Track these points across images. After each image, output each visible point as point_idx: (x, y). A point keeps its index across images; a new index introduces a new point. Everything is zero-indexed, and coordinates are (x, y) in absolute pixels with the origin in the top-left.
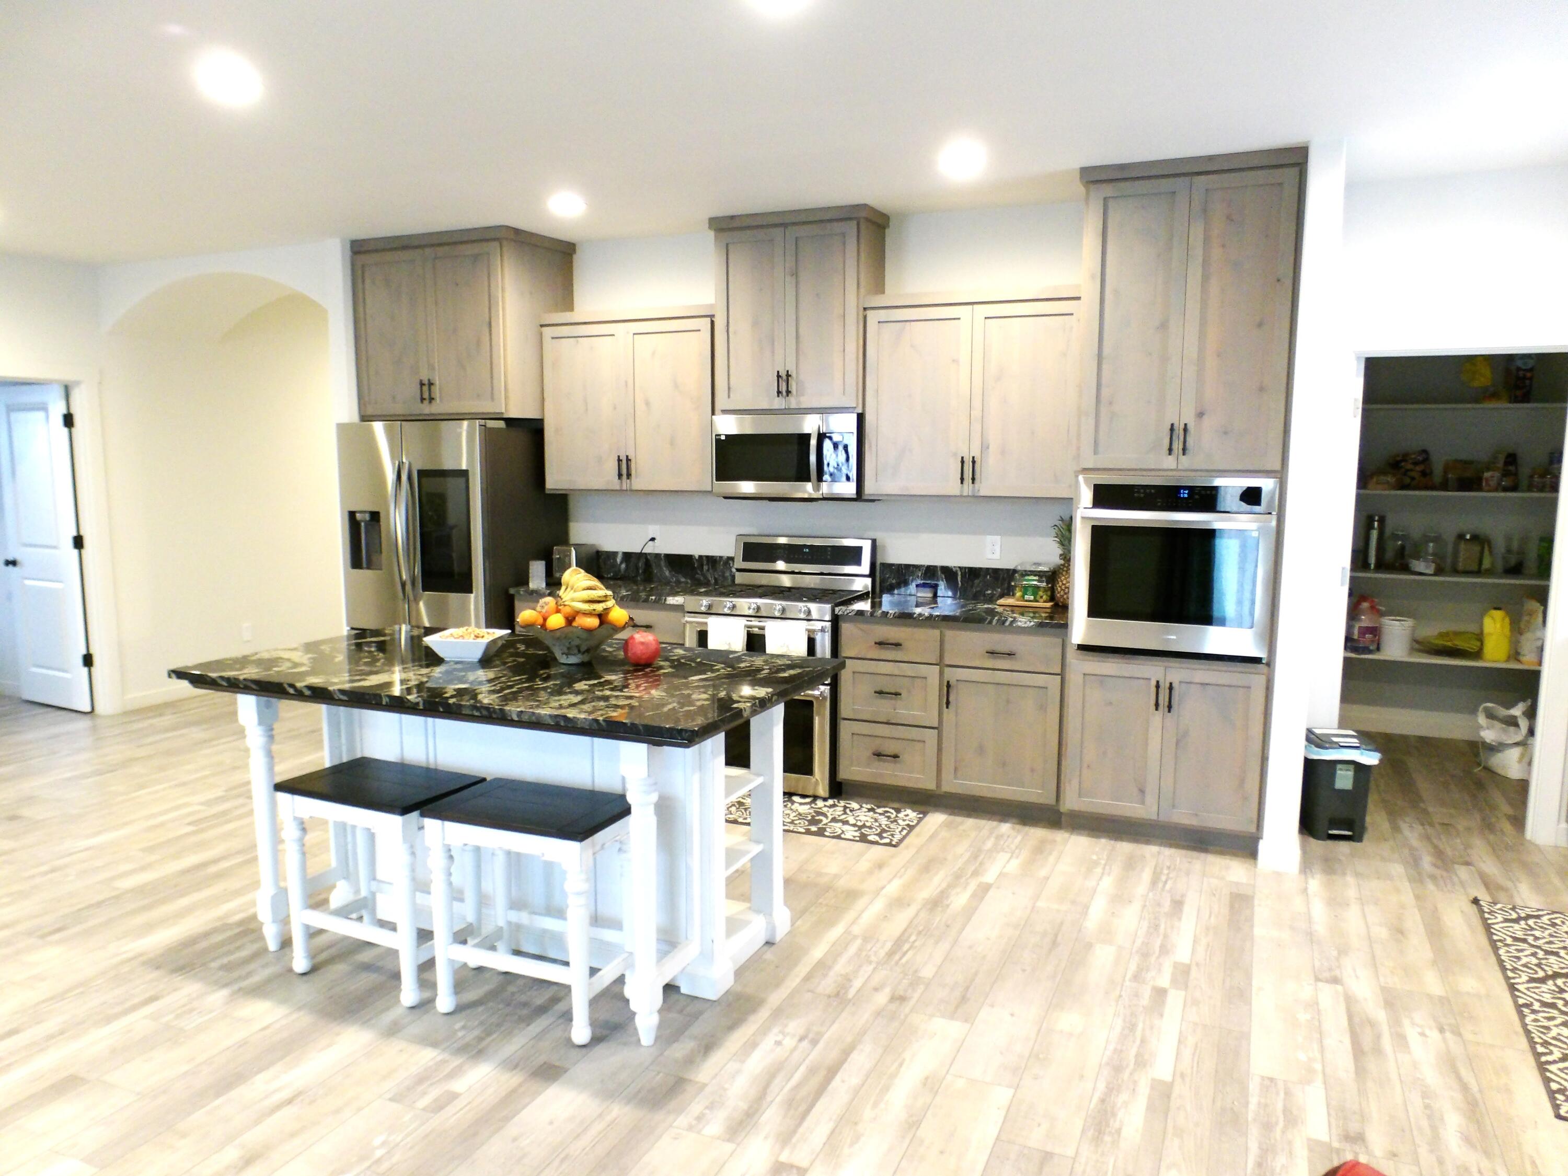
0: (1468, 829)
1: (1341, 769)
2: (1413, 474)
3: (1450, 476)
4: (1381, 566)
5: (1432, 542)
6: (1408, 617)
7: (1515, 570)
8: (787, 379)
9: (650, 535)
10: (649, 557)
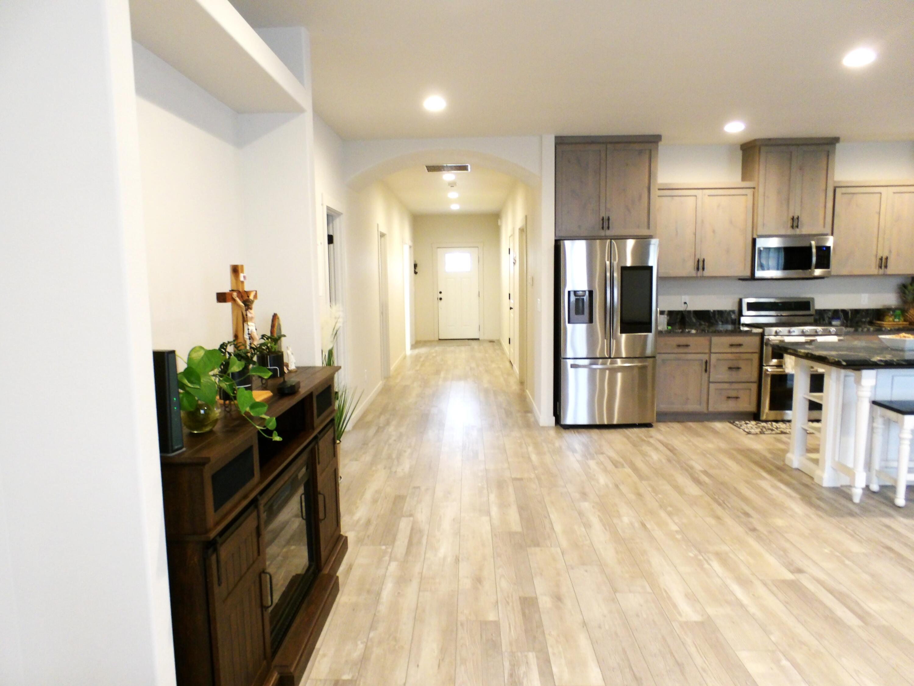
8: (797, 220)
9: (683, 301)
10: (684, 312)
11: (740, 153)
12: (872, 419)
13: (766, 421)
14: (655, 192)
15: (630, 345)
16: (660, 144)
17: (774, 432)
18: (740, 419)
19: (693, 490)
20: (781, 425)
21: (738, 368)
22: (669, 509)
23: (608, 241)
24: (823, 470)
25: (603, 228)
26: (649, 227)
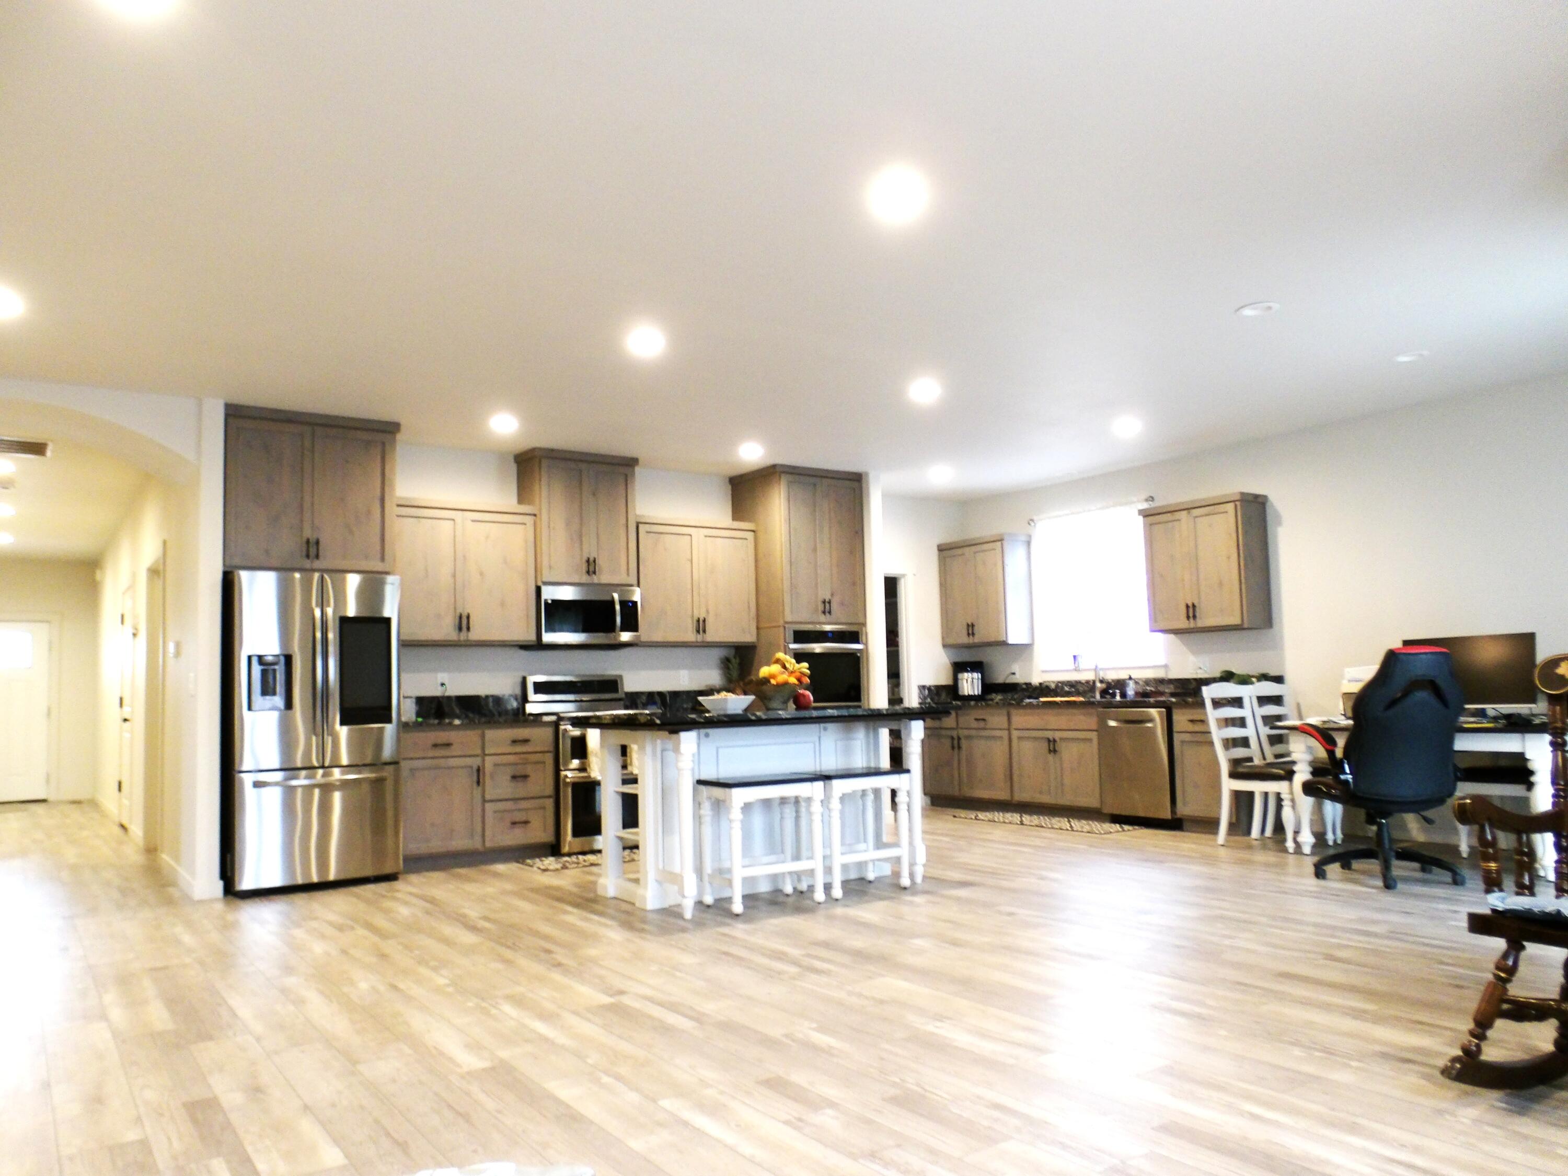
8: (593, 563)
9: (439, 682)
10: (441, 699)
11: (513, 468)
12: (697, 804)
13: (569, 855)
14: (391, 510)
15: (356, 745)
16: (399, 437)
17: (581, 865)
18: (532, 857)
19: (468, 938)
20: (591, 858)
21: (525, 777)
22: (433, 963)
23: (316, 576)
24: (646, 888)
25: (308, 556)
26: (383, 559)
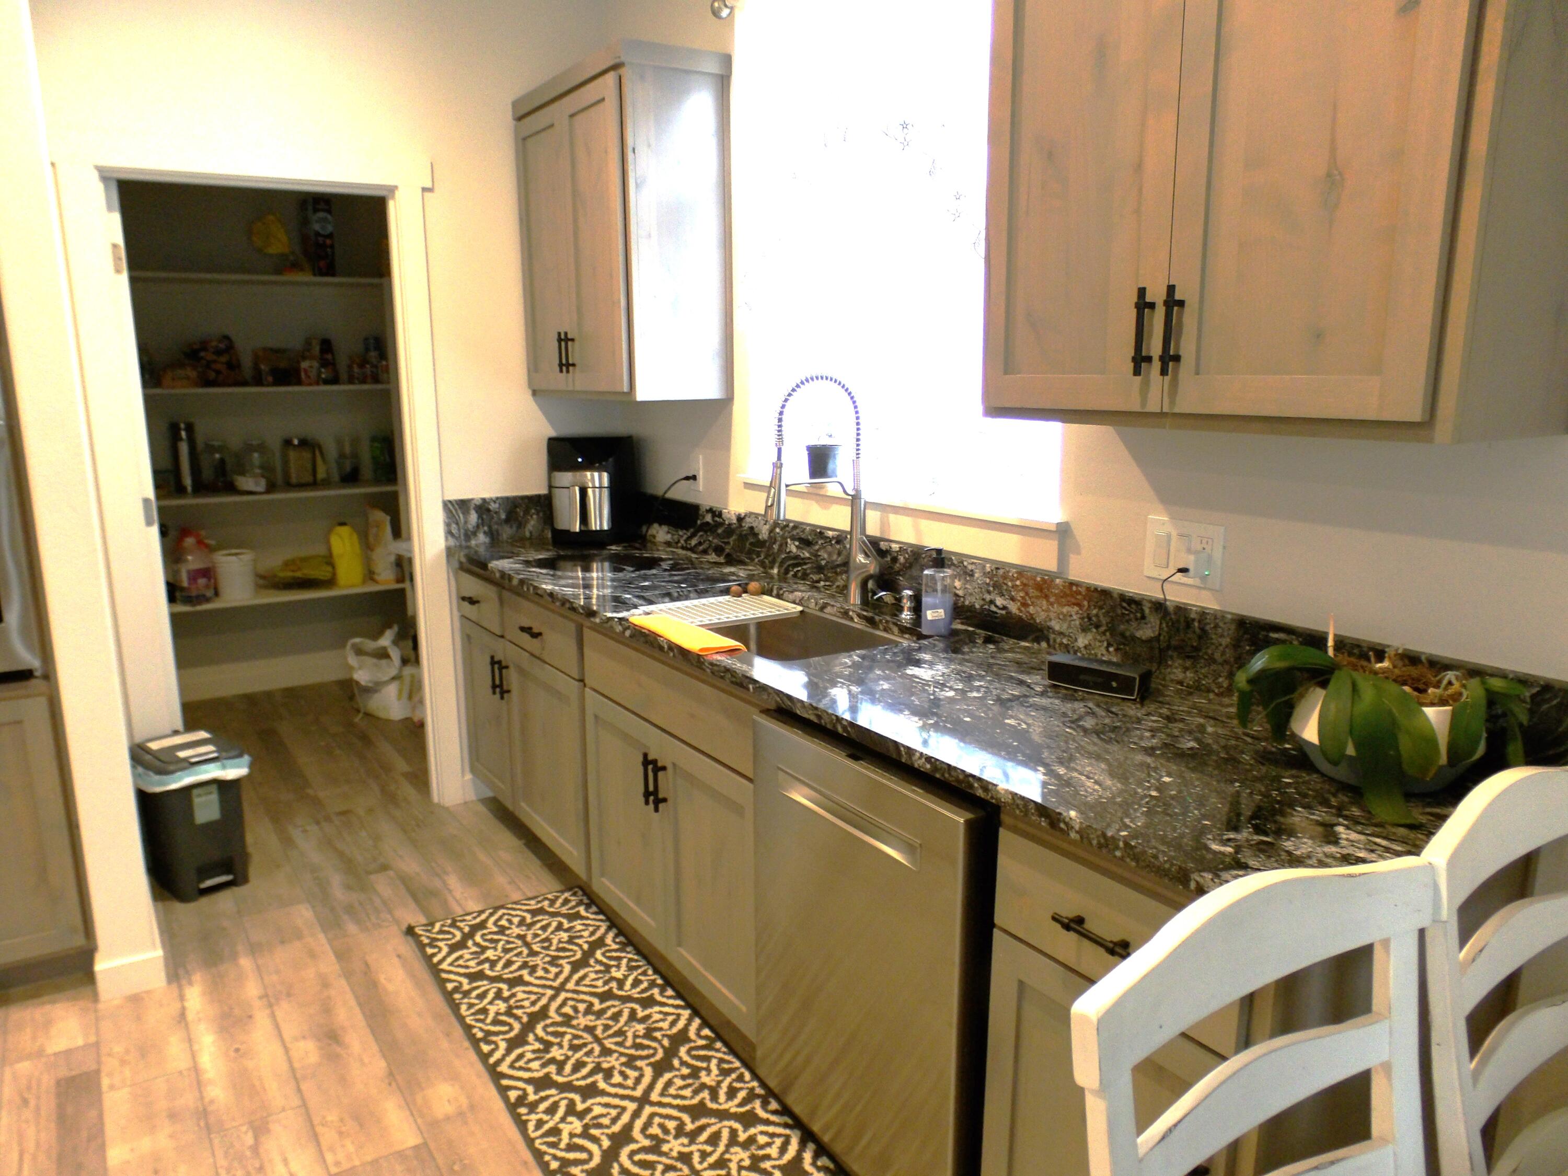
0: (370, 811)
1: (199, 796)
2: (218, 366)
3: (263, 367)
4: (201, 488)
5: (256, 451)
6: (246, 548)
7: (351, 477)
